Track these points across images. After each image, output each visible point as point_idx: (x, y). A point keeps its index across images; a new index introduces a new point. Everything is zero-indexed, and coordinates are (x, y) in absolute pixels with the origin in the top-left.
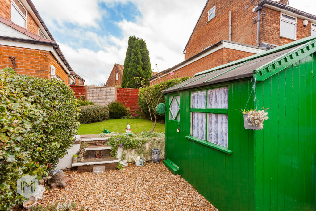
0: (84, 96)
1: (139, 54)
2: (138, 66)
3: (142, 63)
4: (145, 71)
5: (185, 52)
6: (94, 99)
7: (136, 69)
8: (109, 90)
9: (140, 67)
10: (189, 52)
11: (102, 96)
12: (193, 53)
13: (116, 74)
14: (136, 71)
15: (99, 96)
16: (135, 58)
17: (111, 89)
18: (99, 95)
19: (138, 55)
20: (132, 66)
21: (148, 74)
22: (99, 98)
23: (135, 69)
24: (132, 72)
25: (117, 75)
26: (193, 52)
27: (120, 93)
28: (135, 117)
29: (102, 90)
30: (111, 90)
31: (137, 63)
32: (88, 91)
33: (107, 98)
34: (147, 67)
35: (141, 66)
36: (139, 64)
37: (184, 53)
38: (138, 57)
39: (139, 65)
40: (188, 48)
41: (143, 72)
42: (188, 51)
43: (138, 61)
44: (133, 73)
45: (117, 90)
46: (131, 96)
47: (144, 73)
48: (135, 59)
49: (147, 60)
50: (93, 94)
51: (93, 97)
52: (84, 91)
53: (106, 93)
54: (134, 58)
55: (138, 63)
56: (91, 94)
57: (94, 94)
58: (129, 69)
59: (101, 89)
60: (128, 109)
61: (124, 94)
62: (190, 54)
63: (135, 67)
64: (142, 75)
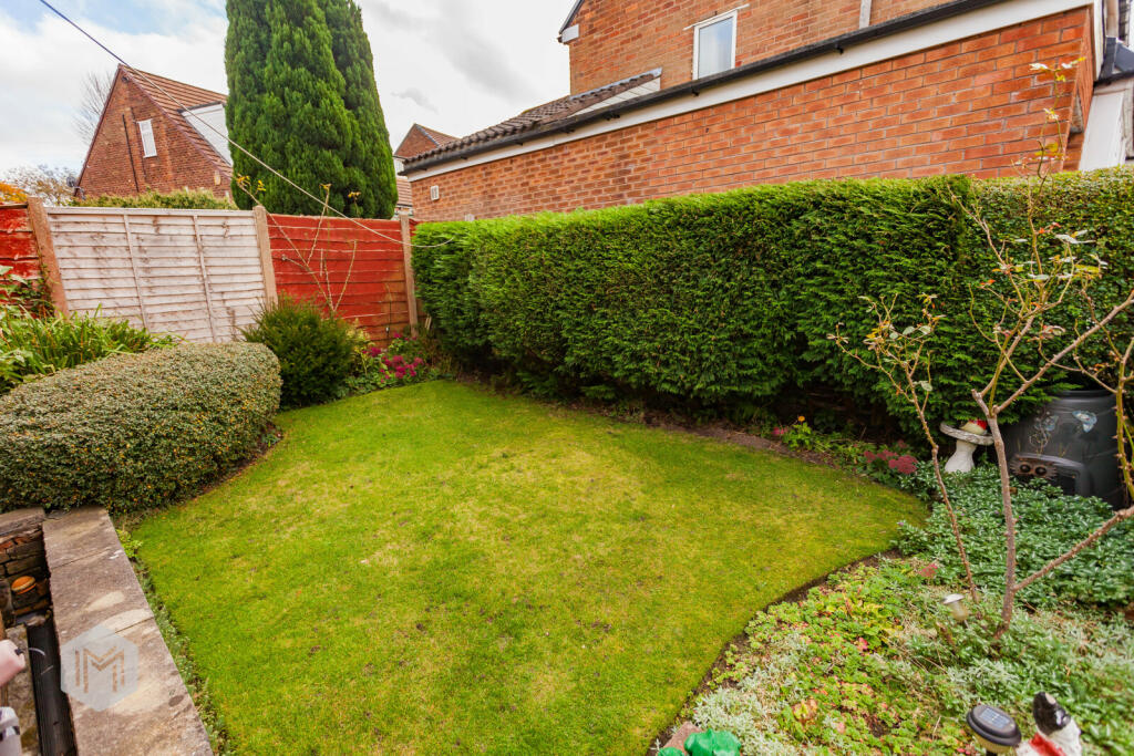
0: (34, 276)
1: (315, 18)
2: (321, 85)
3: (338, 74)
4: (358, 117)
5: (573, 32)
6: (119, 294)
7: (316, 104)
8: (221, 231)
9: (335, 96)
10: (596, 36)
11: (173, 272)
12: (627, 41)
13: (137, 126)
14: (314, 113)
15: (155, 273)
16: (297, 36)
17: (230, 222)
18: (153, 263)
19: (310, 24)
20: (288, 83)
21: (378, 134)
22: (156, 282)
23: (308, 106)
24: (294, 120)
25: (146, 128)
26: (622, 36)
27: (287, 245)
28: (405, 375)
29: (163, 231)
30: (232, 232)
31: (311, 69)
32: (61, 241)
33: (213, 280)
34: (365, 93)
35: (338, 90)
36: (326, 76)
37: (564, 40)
38: (312, 36)
39: (327, 82)
40: (587, 16)
41: (353, 125)
42: (593, 31)
43: (316, 60)
44: (301, 125)
45: (272, 231)
46: (361, 259)
47: (357, 128)
48: (297, 46)
49: (361, 57)
50: (104, 264)
51: (108, 284)
52: (26, 242)
53: (200, 249)
54: (290, 39)
55: (318, 71)
56: (91, 264)
57: (112, 263)
58: (269, 100)
59: (158, 226)
60: (356, 334)
61: (316, 254)
62: (606, 44)
63: (305, 91)
64: (350, 138)
